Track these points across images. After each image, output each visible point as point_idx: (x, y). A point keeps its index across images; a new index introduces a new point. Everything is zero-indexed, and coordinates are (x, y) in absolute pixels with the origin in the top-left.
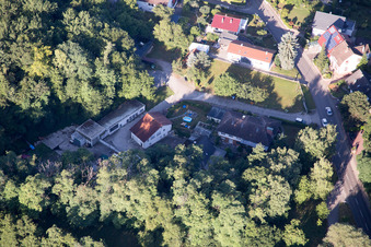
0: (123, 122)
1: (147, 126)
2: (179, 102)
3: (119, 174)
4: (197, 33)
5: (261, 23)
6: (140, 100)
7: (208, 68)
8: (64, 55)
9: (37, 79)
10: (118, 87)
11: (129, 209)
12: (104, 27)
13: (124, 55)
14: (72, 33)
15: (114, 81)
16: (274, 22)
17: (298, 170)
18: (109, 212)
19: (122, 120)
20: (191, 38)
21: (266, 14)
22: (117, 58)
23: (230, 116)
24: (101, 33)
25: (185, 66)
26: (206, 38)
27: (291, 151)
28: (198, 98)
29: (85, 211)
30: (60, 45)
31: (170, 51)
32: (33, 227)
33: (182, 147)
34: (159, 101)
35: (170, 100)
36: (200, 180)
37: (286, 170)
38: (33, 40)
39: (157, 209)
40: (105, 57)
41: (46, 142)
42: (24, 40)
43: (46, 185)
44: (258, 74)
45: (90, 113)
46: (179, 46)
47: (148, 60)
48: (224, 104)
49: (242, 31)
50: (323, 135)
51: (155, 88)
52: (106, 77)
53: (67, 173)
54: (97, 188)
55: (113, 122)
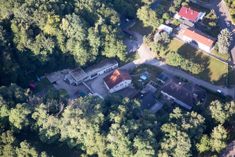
0: (102, 72)
1: (114, 78)
2: (142, 65)
3: (77, 112)
4: (167, 18)
5: (214, 17)
6: (115, 59)
7: (167, 44)
8: (67, 23)
9: (47, 36)
10: (101, 49)
11: (79, 137)
12: (101, 6)
13: (110, 27)
14: (78, 8)
15: (99, 45)
16: (225, 17)
17: (201, 130)
18: (66, 137)
19: (101, 71)
20: (162, 21)
21: (221, 10)
22: (104, 29)
23: (171, 81)
24: (98, 11)
25: (152, 40)
26: (172, 22)
27: (199, 116)
28: (155, 64)
29: (50, 133)
30: (66, 15)
31: (145, 28)
32: (13, 139)
33: (127, 100)
34: (129, 62)
35: (137, 62)
36: (129, 127)
37: (193, 129)
38: (49, 10)
39: (95, 142)
40: (96, 28)
41: (49, 77)
42: (43, 9)
43: (27, 112)
44: (201, 53)
45: (79, 64)
46: (152, 25)
47: (129, 32)
48: (171, 71)
49: (200, 20)
50: (226, 107)
51: (127, 53)
52: (94, 41)
53: (44, 106)
54: (62, 119)
55: (94, 71)
